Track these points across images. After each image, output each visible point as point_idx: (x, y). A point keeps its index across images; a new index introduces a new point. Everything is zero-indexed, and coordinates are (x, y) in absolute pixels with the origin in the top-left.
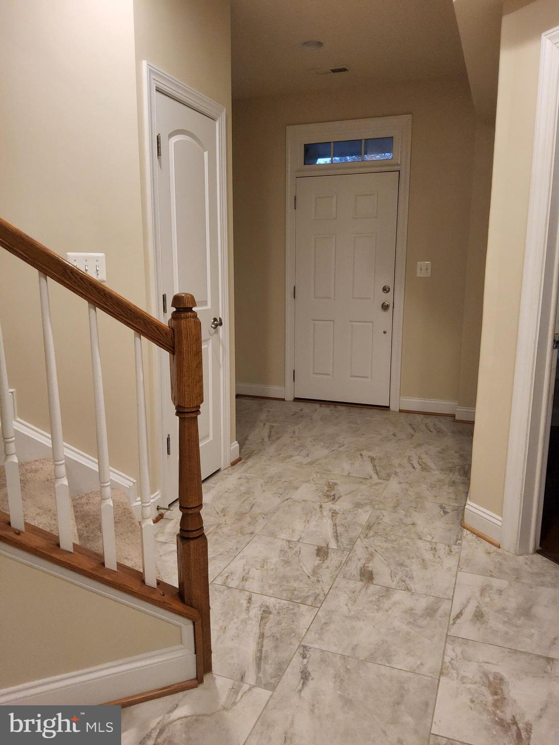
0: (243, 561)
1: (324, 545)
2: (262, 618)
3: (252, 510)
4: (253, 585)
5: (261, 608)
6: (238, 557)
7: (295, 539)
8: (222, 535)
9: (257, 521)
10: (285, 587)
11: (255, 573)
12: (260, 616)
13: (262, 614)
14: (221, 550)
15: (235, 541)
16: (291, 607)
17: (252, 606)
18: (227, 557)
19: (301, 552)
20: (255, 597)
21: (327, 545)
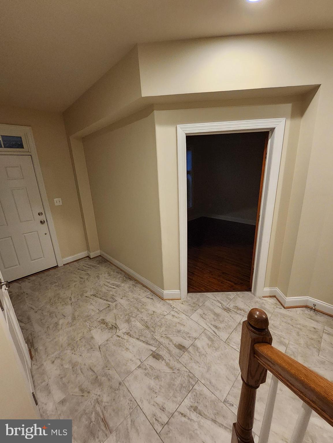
0: (145, 403)
1: (151, 352)
2: (200, 414)
3: (96, 372)
4: (170, 407)
5: (191, 411)
6: (140, 404)
7: (139, 363)
8: (109, 404)
9: (109, 374)
10: (178, 389)
11: (160, 400)
12: (198, 415)
13: (197, 413)
14: (126, 412)
15: (122, 399)
16: (194, 393)
17: (188, 415)
18: (135, 411)
19: (152, 365)
20: (181, 409)
21: (152, 351)
